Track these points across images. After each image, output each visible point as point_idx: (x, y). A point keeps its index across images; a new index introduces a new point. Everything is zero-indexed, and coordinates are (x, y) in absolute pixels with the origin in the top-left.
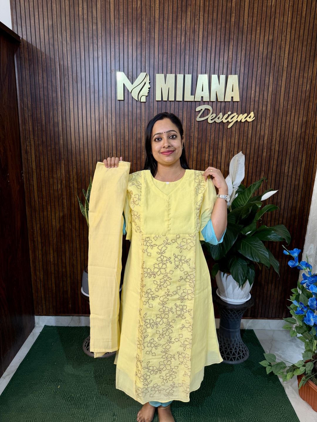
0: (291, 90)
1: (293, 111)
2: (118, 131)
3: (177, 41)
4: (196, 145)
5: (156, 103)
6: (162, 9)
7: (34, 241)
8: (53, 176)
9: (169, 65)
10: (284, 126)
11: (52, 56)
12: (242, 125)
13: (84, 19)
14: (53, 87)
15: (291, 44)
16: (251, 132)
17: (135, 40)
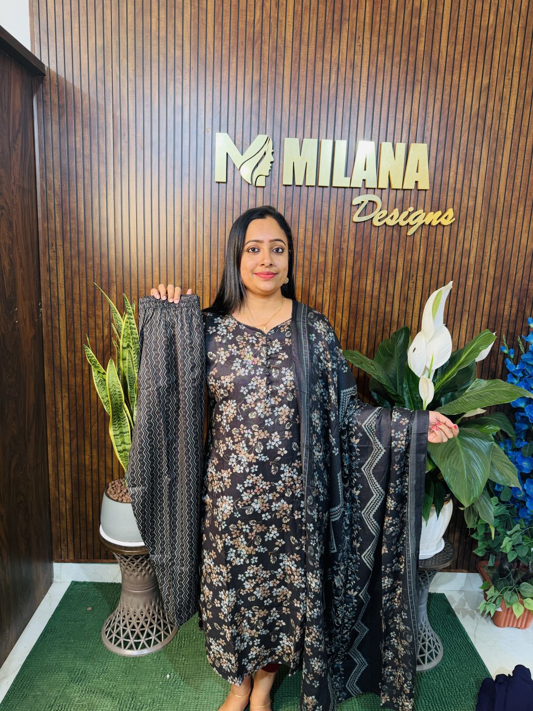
0: (519, 173)
1: (521, 209)
2: (214, 237)
3: (323, 82)
4: (352, 265)
5: (282, 189)
6: (297, 25)
7: (56, 428)
8: (95, 312)
9: (308, 123)
10: (504, 234)
11: (101, 102)
12: (433, 230)
13: (160, 38)
14: (101, 156)
15: (519, 93)
16: (447, 243)
17: (248, 77)
